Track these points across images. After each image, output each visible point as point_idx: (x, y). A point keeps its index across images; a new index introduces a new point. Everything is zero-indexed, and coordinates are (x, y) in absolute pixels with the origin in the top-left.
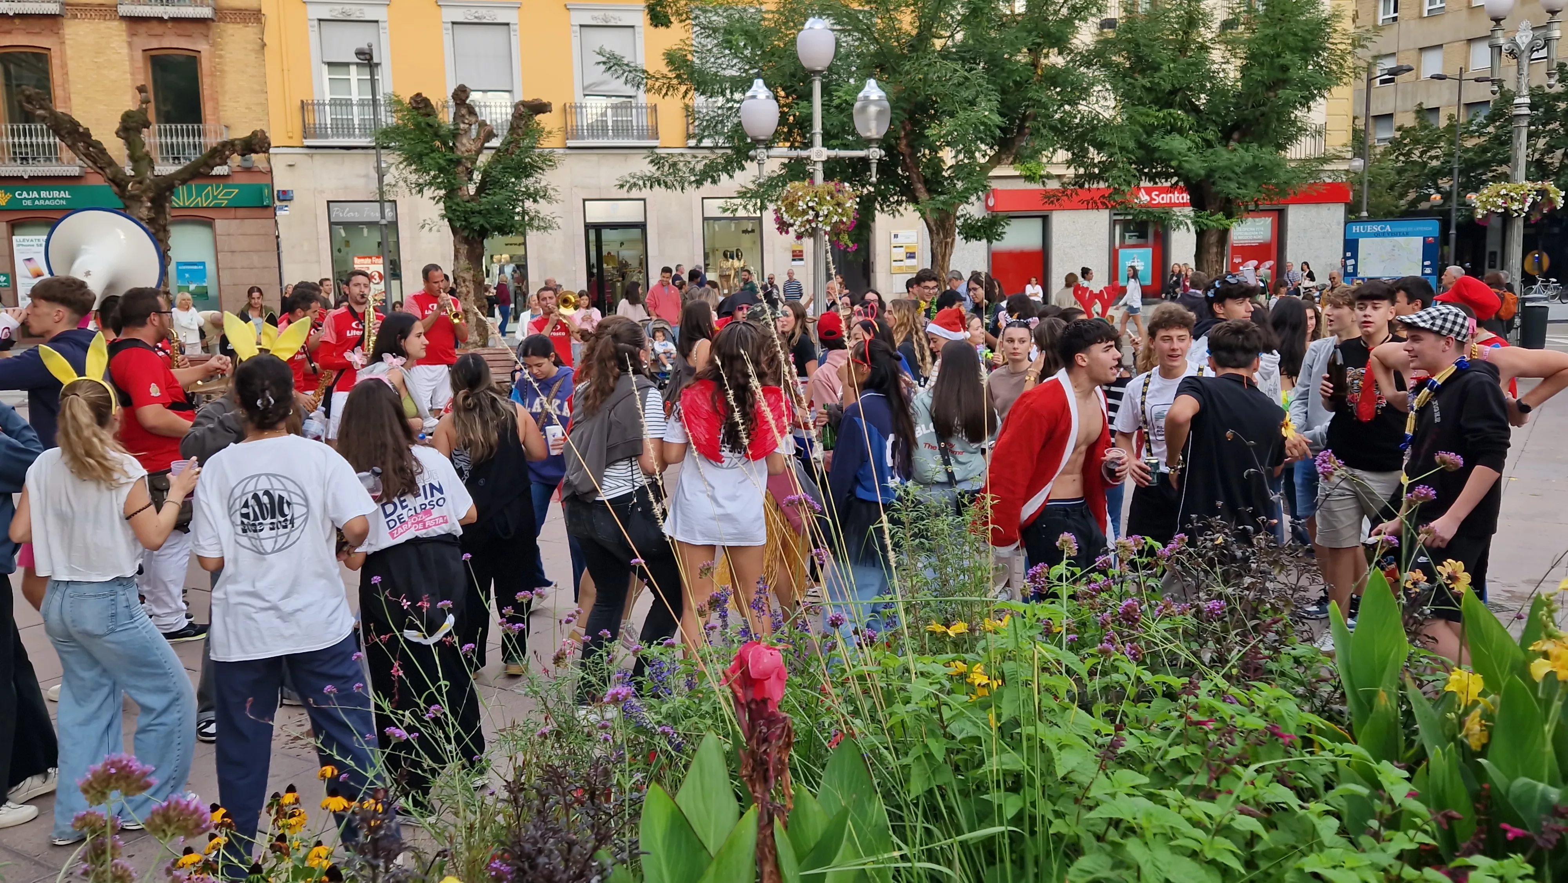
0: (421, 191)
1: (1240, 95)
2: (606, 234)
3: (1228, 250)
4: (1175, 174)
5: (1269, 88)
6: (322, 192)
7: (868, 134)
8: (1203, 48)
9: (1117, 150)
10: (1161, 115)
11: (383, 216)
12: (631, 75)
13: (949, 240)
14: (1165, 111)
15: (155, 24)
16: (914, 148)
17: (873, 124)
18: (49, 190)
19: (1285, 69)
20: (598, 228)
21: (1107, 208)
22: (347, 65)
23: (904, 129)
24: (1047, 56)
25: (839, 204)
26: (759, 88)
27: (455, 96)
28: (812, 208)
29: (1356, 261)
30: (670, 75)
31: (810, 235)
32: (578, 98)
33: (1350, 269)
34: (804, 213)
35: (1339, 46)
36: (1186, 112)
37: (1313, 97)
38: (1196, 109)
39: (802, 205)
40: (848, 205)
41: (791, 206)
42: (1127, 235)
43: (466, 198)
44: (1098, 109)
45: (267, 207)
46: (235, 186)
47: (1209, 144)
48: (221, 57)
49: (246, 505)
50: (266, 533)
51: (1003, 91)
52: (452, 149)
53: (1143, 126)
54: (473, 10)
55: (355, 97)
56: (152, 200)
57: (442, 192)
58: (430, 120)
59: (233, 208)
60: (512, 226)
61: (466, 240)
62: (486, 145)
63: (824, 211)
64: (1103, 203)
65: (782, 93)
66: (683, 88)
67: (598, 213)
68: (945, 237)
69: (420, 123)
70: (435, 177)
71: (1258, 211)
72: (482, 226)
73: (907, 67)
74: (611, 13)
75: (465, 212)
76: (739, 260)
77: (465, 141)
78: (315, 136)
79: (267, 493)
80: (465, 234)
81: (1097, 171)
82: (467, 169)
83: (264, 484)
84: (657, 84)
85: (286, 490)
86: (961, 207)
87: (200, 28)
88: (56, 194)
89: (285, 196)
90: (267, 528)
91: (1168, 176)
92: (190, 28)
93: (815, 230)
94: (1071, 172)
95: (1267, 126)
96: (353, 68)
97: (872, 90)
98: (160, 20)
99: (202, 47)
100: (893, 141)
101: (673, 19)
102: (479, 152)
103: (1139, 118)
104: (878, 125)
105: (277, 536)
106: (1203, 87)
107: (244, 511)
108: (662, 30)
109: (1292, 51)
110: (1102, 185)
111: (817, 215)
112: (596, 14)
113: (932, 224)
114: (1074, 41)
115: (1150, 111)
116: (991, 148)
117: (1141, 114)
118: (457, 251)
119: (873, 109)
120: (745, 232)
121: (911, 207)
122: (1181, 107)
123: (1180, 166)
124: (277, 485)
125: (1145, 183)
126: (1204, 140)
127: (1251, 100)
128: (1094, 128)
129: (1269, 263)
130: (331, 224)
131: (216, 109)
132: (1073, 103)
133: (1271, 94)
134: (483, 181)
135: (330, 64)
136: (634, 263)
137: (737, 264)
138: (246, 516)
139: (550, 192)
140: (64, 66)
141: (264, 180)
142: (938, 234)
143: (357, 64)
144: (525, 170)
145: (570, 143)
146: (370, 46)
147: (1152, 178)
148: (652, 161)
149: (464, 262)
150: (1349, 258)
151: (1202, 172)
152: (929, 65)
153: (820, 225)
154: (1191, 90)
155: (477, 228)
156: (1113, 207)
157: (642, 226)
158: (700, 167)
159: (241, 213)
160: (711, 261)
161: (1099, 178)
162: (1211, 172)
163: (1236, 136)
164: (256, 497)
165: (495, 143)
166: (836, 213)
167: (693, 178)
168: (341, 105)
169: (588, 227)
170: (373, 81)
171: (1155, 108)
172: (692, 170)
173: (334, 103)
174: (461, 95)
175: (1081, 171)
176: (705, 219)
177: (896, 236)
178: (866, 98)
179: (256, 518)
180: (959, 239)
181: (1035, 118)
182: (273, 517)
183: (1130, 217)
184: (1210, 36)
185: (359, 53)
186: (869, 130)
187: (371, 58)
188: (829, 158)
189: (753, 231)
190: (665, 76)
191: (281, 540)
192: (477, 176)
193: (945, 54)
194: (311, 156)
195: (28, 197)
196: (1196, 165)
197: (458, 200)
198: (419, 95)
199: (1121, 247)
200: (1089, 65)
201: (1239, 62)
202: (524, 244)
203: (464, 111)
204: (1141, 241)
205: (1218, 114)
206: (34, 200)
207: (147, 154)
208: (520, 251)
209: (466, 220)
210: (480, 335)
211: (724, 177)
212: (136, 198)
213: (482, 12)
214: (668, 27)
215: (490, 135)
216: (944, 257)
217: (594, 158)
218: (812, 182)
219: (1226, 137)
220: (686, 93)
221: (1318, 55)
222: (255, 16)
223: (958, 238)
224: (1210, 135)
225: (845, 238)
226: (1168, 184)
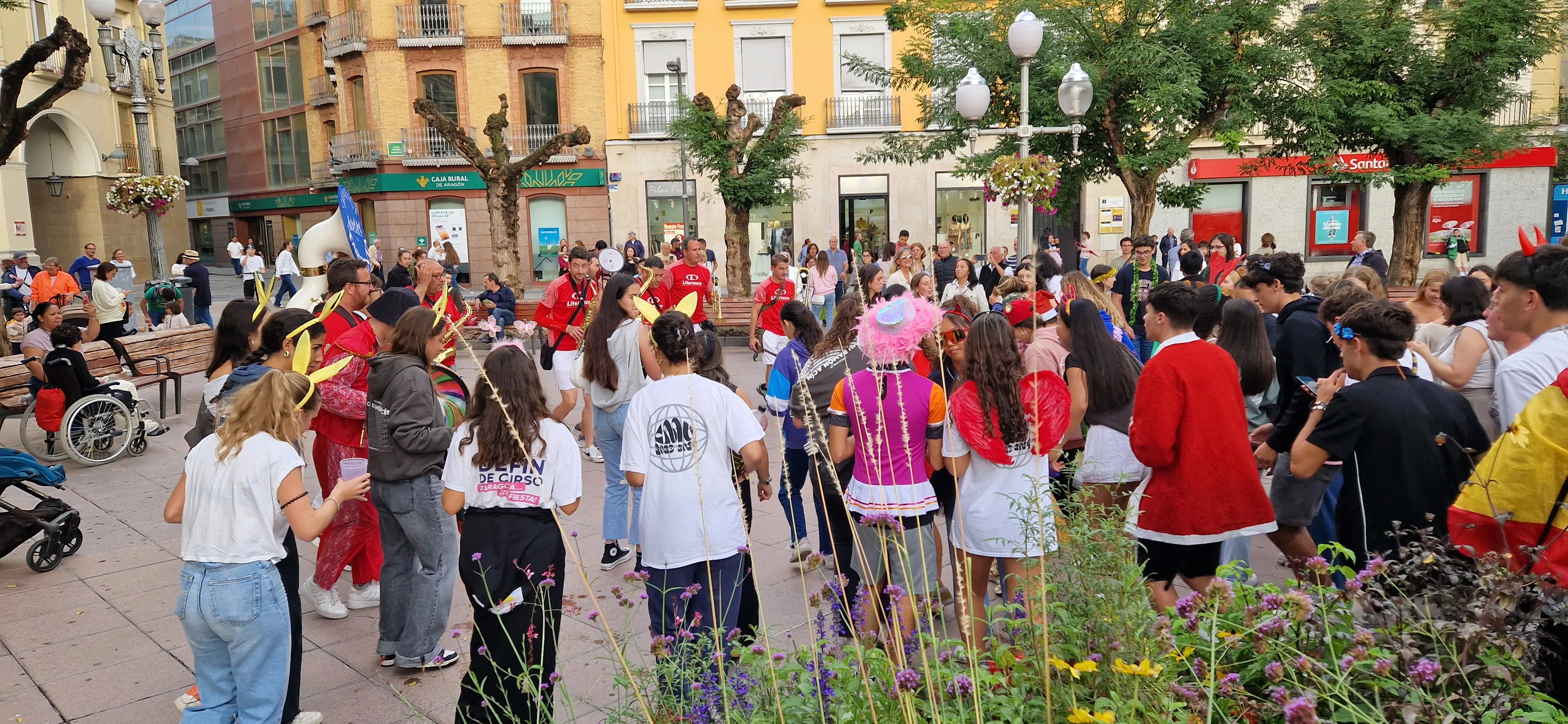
0: (700, 171)
1: (1445, 66)
2: (858, 204)
3: (1428, 211)
4: (1376, 141)
5: (1476, 58)
6: (642, 174)
7: (1072, 112)
8: (1408, 22)
9: (1316, 119)
10: (1362, 86)
11: (684, 192)
12: (871, 73)
13: (1149, 205)
14: (1366, 83)
15: (527, 49)
16: (1117, 124)
17: (1076, 103)
18: (454, 175)
19: (1493, 39)
20: (852, 198)
21: (1304, 173)
22: (662, 75)
23: (1109, 107)
24: (1248, 38)
25: (1042, 175)
26: (973, 75)
27: (728, 94)
28: (1018, 179)
29: (1565, 222)
30: (904, 70)
31: (1016, 202)
32: (837, 94)
33: (1558, 230)
34: (1010, 182)
35: (1551, 15)
36: (1389, 83)
37: (1522, 65)
38: (1398, 81)
39: (1008, 175)
40: (1050, 174)
41: (998, 176)
42: (1325, 198)
43: (736, 176)
44: (1297, 83)
45: (603, 186)
46: (580, 171)
47: (1411, 112)
48: (572, 73)
49: (660, 431)
50: (676, 453)
51: (1205, 70)
52: (725, 137)
53: (1344, 97)
54: (757, 27)
55: (668, 100)
56: (505, 182)
57: (717, 172)
58: (709, 114)
59: (579, 188)
60: (771, 198)
61: (735, 210)
62: (754, 134)
63: (1028, 180)
64: (1301, 169)
65: (999, 81)
66: (914, 81)
67: (851, 186)
68: (1146, 202)
69: (701, 117)
70: (712, 159)
71: (1459, 174)
72: (747, 199)
73: (1112, 52)
74: (865, 24)
75: (734, 188)
76: (966, 223)
77: (735, 130)
78: (637, 131)
79: (675, 420)
80: (735, 205)
81: (1295, 140)
82: (737, 153)
83: (673, 413)
84: (892, 79)
85: (689, 418)
86: (1162, 176)
87: (558, 51)
88: (458, 178)
89: (615, 177)
90: (676, 449)
91: (1366, 144)
92: (552, 51)
93: (1020, 196)
94: (1269, 142)
95: (1473, 94)
96: (667, 78)
97: (1077, 73)
98: (530, 46)
99: (559, 66)
100: (1098, 119)
101: (907, 23)
102: (747, 140)
103: (1338, 89)
104: (1080, 104)
105: (684, 456)
106: (1405, 58)
107: (659, 435)
108: (898, 33)
109: (1501, 21)
110: (1300, 154)
111: (1021, 184)
112: (853, 25)
113: (1133, 191)
114: (1275, 22)
115: (1351, 83)
116: (1193, 122)
117: (1342, 86)
118: (728, 219)
119: (1076, 90)
120: (972, 200)
121: (1114, 176)
122: (1384, 78)
123: (1381, 132)
124: (683, 414)
125: (1344, 151)
126: (1406, 108)
127: (1456, 70)
128: (1293, 101)
129: (1468, 224)
130: (648, 198)
131: (568, 112)
132: (1274, 79)
133: (1478, 64)
134: (750, 162)
135: (650, 75)
136: (881, 227)
137: (964, 226)
138: (659, 440)
139: (803, 170)
140: (465, 83)
141: (600, 166)
142: (1139, 199)
143: (670, 75)
144: (783, 152)
145: (830, 131)
146: (678, 60)
147: (1351, 146)
148: (886, 141)
149: (733, 228)
150: (1557, 219)
151: (1406, 137)
152: (1133, 49)
153: (1024, 192)
154: (1394, 63)
155: (743, 200)
156: (1311, 173)
157: (885, 197)
158: (926, 145)
159: (584, 190)
160: (942, 224)
161: (1294, 147)
162: (1413, 137)
163: (1439, 104)
164: (667, 423)
165: (760, 132)
166: (1039, 182)
167: (920, 155)
168: (657, 106)
169: (842, 199)
170: (680, 87)
171: (1356, 80)
172: (920, 148)
173: (652, 105)
174: (733, 94)
175: (1280, 141)
176: (937, 190)
177: (1104, 202)
178: (1070, 80)
179: (667, 441)
180: (1158, 205)
181: (1235, 93)
182: (680, 440)
183: (1329, 182)
184: (1413, 11)
185: (670, 65)
186: (1072, 108)
187: (679, 69)
188: (1034, 134)
189: (978, 199)
190: (899, 72)
191: (687, 459)
192: (745, 159)
193: (1149, 39)
194: (634, 146)
195: (440, 181)
196: (1399, 130)
197: (730, 178)
198: (701, 94)
199: (1318, 209)
200: (1289, 43)
201: (1444, 35)
202: (792, 212)
203: (735, 106)
204: (1339, 204)
205: (1421, 84)
206: (443, 183)
207: (505, 147)
208: (788, 218)
209: (735, 194)
210: (744, 286)
211: (947, 153)
212: (495, 181)
213: (764, 29)
214: (903, 30)
215: (758, 125)
216: (1143, 220)
217: (848, 142)
218: (1018, 155)
219: (1429, 105)
220: (916, 85)
221: (1529, 25)
222: (596, 40)
223: (1157, 203)
224: (1413, 104)
225: (1048, 205)
226: (1367, 151)
